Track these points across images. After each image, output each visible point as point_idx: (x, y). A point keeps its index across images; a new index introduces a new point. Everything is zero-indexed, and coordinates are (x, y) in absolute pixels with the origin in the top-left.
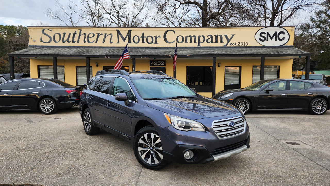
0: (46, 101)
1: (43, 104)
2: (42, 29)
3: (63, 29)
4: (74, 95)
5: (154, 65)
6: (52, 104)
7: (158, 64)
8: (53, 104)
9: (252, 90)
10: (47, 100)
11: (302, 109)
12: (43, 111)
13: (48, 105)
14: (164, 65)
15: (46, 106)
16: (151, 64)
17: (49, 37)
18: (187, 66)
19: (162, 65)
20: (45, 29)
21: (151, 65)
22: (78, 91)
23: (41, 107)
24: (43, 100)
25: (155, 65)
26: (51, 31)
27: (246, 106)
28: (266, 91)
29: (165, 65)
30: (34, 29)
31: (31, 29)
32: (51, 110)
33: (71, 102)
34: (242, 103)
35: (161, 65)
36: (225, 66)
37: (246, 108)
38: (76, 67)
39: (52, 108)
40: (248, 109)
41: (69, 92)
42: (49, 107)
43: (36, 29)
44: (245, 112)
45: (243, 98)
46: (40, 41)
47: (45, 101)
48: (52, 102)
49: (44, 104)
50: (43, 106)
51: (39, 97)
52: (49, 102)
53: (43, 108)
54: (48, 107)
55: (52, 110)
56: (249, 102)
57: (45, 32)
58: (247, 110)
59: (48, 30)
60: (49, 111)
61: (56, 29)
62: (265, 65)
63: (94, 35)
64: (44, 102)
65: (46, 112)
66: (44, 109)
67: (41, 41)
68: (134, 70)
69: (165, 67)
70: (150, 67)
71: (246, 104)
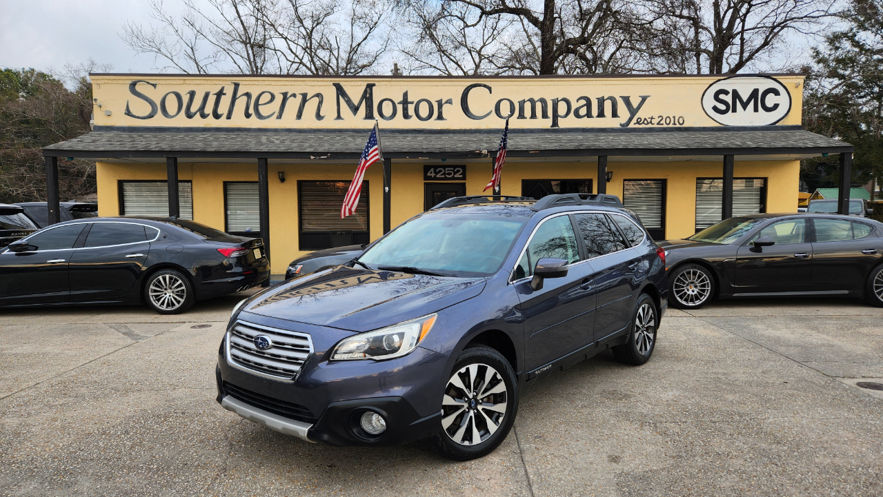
0: (164, 279)
1: (157, 286)
2: (130, 82)
3: (188, 82)
4: (240, 261)
5: (435, 178)
6: (180, 285)
7: (447, 176)
8: (184, 288)
9: (711, 244)
10: (167, 276)
11: (846, 292)
12: (157, 305)
13: (171, 288)
14: (461, 176)
15: (165, 292)
16: (429, 174)
17: (150, 103)
18: (523, 181)
19: (455, 176)
20: (140, 81)
21: (426, 178)
22: (247, 251)
23: (151, 294)
24: (155, 275)
25: (437, 176)
26: (154, 85)
27: (703, 286)
28: (753, 246)
29: (464, 178)
30: (106, 81)
31: (99, 82)
32: (179, 302)
33: (230, 280)
34: (694, 279)
35: (453, 178)
36: (625, 180)
37: (704, 291)
39: (182, 297)
40: (708, 295)
41: (226, 253)
42: (172, 294)
43: (114, 82)
44: (701, 302)
45: (696, 265)
46: (126, 114)
47: (160, 278)
48: (180, 282)
49: (159, 287)
50: (155, 291)
51: (144, 268)
52: (172, 281)
53: (156, 296)
54: (169, 295)
55: (181, 304)
56: (711, 276)
57: (138, 88)
58: (706, 297)
59: (148, 83)
60: (173, 305)
61: (168, 82)
63: (273, 97)
64: (160, 282)
65: (164, 308)
66: (158, 300)
67: (128, 113)
68: (387, 191)
69: (464, 185)
70: (425, 183)
71: (703, 281)
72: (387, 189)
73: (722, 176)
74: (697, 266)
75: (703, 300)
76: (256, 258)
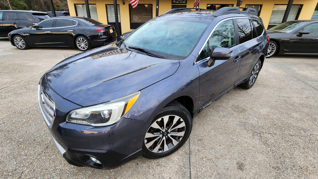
0: (80, 39)
1: (79, 42)
4: (104, 34)
5: (176, 3)
6: (86, 42)
7: (180, 2)
8: (87, 43)
10: (81, 38)
12: (80, 48)
13: (83, 43)
14: (185, 2)
15: (82, 44)
16: (173, 2)
18: (208, 4)
19: (183, 2)
21: (172, 3)
22: (107, 30)
23: (77, 44)
24: (77, 38)
25: (177, 2)
28: (299, 34)
29: (186, 3)
32: (86, 47)
33: (102, 40)
35: (182, 3)
36: (246, 5)
37: (272, 51)
38: (106, 5)
39: (87, 46)
41: (99, 31)
42: (84, 45)
44: (270, 56)
47: (79, 39)
48: (85, 41)
49: (80, 42)
50: (79, 43)
51: (74, 35)
52: (83, 40)
53: (79, 45)
54: (83, 45)
55: (87, 48)
58: (273, 54)
60: (85, 48)
62: (293, 4)
64: (79, 40)
65: (82, 49)
66: (80, 46)
68: (157, 8)
69: (186, 5)
70: (172, 5)
71: (273, 47)
72: (157, 7)
73: (287, 4)
74: (273, 41)
75: (271, 55)
76: (111, 32)
